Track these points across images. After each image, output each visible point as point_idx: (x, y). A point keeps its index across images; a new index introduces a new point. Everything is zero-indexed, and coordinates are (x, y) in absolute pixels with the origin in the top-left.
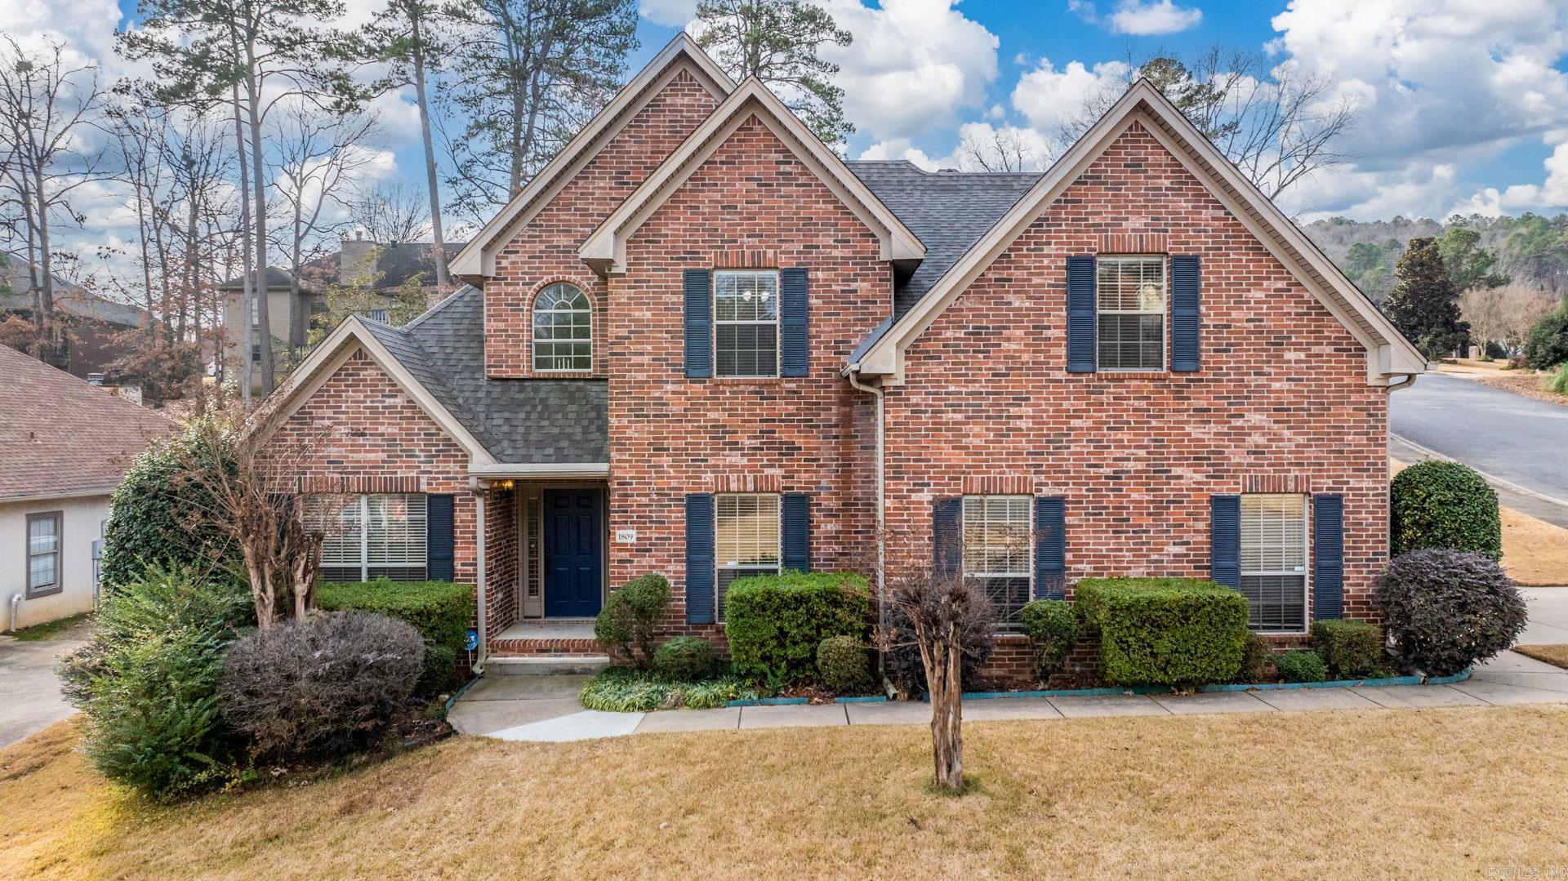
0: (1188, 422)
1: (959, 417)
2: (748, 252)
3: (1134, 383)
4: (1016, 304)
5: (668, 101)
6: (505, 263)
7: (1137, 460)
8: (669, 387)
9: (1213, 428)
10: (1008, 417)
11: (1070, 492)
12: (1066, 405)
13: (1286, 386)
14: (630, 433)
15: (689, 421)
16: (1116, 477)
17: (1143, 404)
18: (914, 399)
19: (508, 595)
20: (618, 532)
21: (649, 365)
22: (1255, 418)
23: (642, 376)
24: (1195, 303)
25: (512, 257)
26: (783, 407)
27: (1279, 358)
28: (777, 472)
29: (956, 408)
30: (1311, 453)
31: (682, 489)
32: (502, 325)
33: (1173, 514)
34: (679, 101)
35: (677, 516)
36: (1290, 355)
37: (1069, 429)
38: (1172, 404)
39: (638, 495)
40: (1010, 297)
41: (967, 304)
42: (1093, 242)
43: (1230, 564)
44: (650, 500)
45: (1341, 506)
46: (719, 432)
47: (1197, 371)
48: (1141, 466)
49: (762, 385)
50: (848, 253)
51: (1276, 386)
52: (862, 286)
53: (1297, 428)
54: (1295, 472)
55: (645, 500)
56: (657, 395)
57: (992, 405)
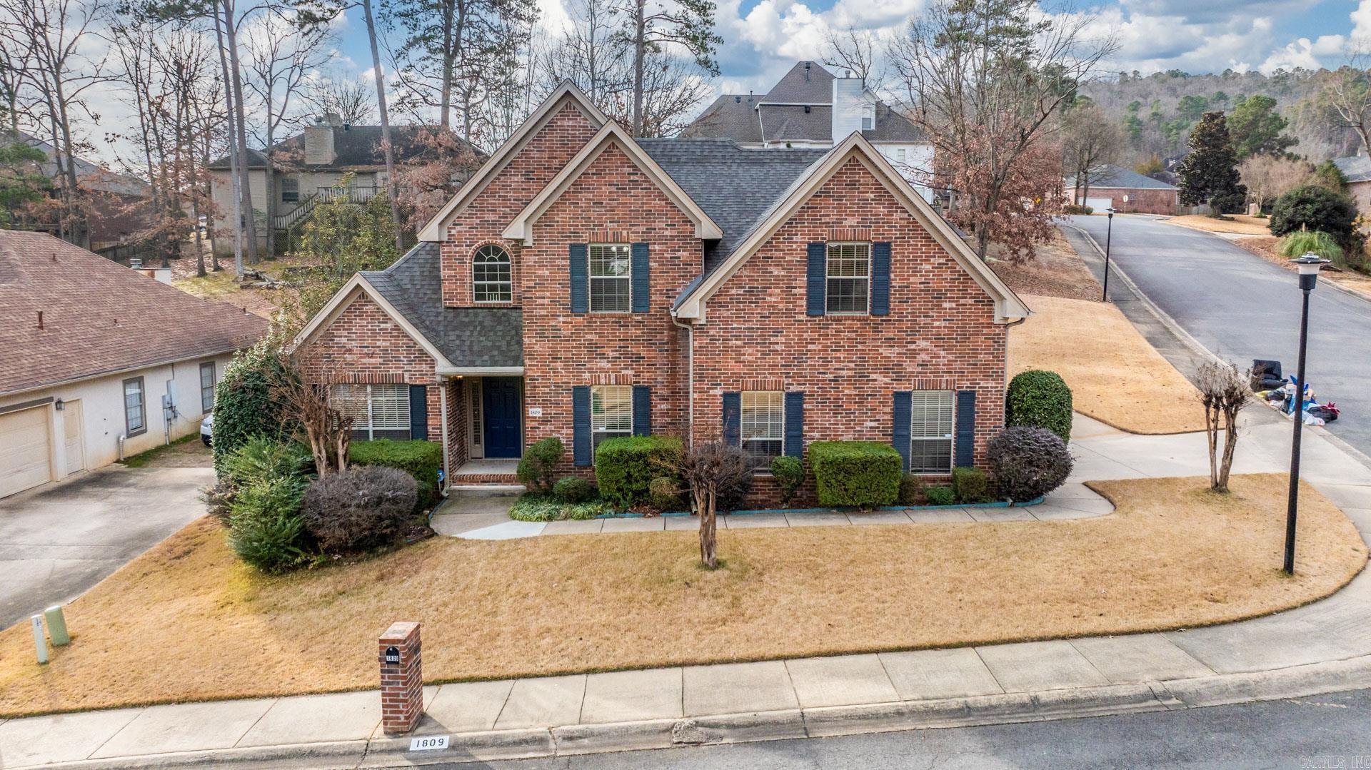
0: (881, 346)
1: (739, 343)
2: (610, 233)
3: (848, 321)
5: (559, 123)
6: (453, 232)
7: (849, 369)
8: (561, 319)
9: (897, 350)
10: (770, 343)
11: (806, 389)
12: (805, 336)
13: (943, 324)
14: (537, 348)
15: (574, 340)
16: (836, 380)
17: (853, 335)
18: (712, 332)
19: (462, 445)
20: (530, 410)
21: (548, 305)
22: (923, 344)
23: (544, 312)
24: (887, 272)
25: (458, 228)
26: (633, 332)
27: (940, 307)
28: (630, 372)
29: (737, 338)
30: (957, 365)
31: (570, 383)
32: (453, 273)
33: (870, 403)
34: (566, 123)
35: (567, 399)
36: (946, 305)
37: (808, 350)
38: (871, 335)
39: (542, 387)
40: (772, 269)
41: (745, 273)
42: (824, 234)
43: (905, 433)
44: (551, 390)
45: (974, 398)
46: (593, 346)
47: (887, 315)
48: (851, 373)
49: (619, 318)
50: (674, 233)
51: (936, 324)
52: (683, 255)
53: (948, 350)
54: (946, 377)
55: (547, 390)
56: (553, 324)
57: (759, 336)
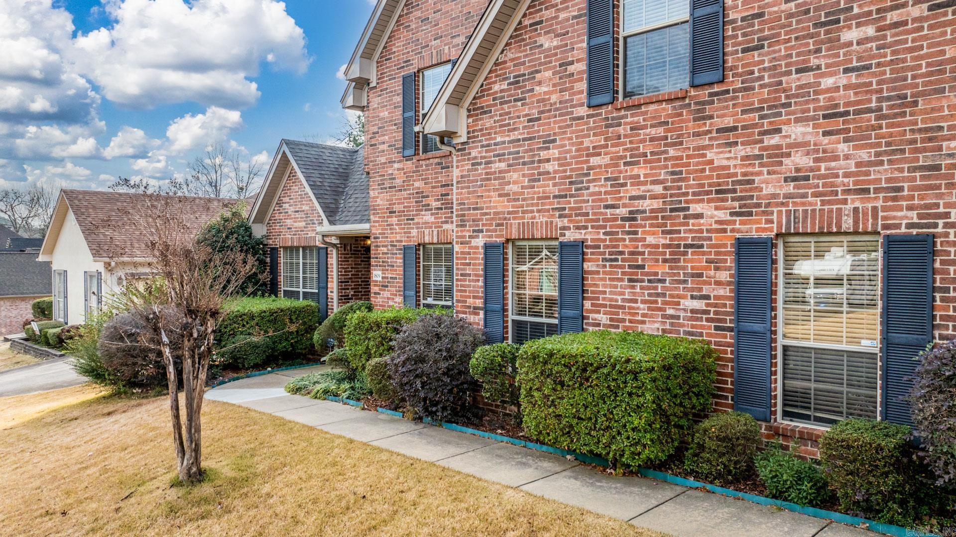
0: (710, 147)
1: (503, 165)
2: (434, 53)
4: (547, 45)
8: (396, 166)
9: (741, 151)
10: (540, 161)
11: (588, 235)
12: (587, 142)
13: (842, 80)
14: (379, 202)
15: (405, 190)
17: (660, 131)
21: (387, 151)
22: (796, 131)
28: (450, 227)
30: (882, 174)
31: (401, 241)
33: (692, 261)
35: (399, 261)
36: (851, 35)
37: (590, 168)
38: (692, 127)
39: (382, 246)
40: (542, 40)
41: (510, 56)
43: (757, 327)
46: (421, 195)
47: (722, 81)
48: (656, 204)
51: (828, 83)
54: (854, 202)
56: (390, 172)
57: (526, 151)
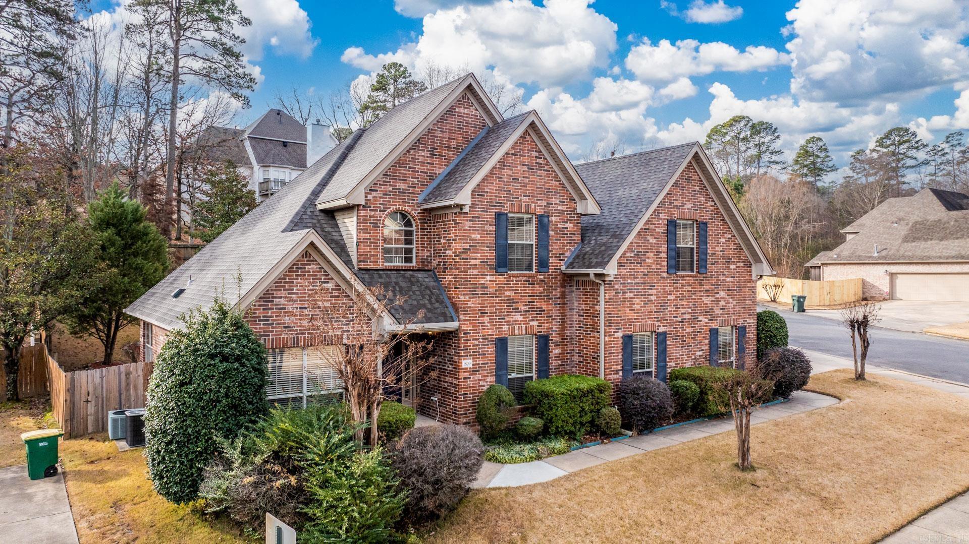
0: (703, 296)
2: (523, 204)
3: (688, 278)
4: (651, 241)
5: (457, 110)
6: (370, 197)
7: (688, 313)
8: (488, 278)
10: (648, 295)
11: (668, 329)
13: (730, 280)
14: (470, 304)
15: (497, 297)
16: (682, 321)
18: (616, 287)
20: (464, 362)
21: (479, 265)
22: (722, 294)
23: (475, 272)
24: (706, 243)
25: (374, 194)
26: (538, 289)
27: (729, 268)
29: (631, 291)
30: (737, 308)
31: (493, 335)
32: (367, 236)
33: (699, 337)
34: (463, 111)
35: (491, 350)
36: (732, 267)
37: (668, 300)
38: (698, 288)
39: (473, 340)
40: (649, 238)
41: (635, 240)
42: (676, 214)
43: (715, 358)
44: (479, 342)
45: (745, 331)
46: (510, 302)
47: (706, 273)
48: (689, 316)
49: (529, 277)
50: (564, 208)
51: (728, 280)
52: (570, 225)
53: (733, 298)
54: (732, 317)
55: (476, 342)
56: (483, 282)
57: (643, 289)
